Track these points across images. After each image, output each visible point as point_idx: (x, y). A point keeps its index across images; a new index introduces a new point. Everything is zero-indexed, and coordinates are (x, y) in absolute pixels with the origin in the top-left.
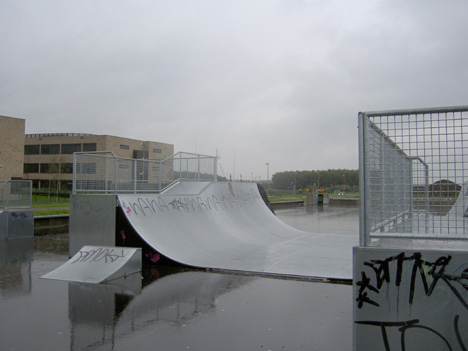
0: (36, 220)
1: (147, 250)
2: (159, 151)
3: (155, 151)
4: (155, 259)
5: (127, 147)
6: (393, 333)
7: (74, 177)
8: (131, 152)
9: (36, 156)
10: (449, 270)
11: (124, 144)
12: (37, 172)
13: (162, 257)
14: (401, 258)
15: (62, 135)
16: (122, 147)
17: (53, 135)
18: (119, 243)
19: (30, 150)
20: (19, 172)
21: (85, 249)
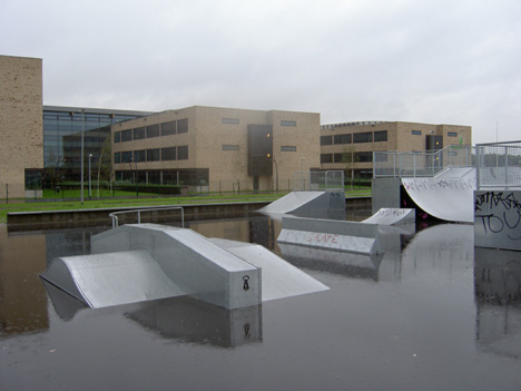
0: (347, 200)
1: (419, 211)
2: (455, 134)
3: (450, 134)
4: (424, 217)
5: (419, 133)
6: (486, 219)
7: (374, 165)
8: (423, 137)
9: (329, 146)
10: (503, 197)
11: (415, 130)
12: (331, 161)
13: (429, 215)
14: (488, 193)
15: (353, 124)
16: (414, 132)
17: (344, 125)
18: (402, 206)
19: (325, 140)
20: (317, 163)
21: (382, 210)
